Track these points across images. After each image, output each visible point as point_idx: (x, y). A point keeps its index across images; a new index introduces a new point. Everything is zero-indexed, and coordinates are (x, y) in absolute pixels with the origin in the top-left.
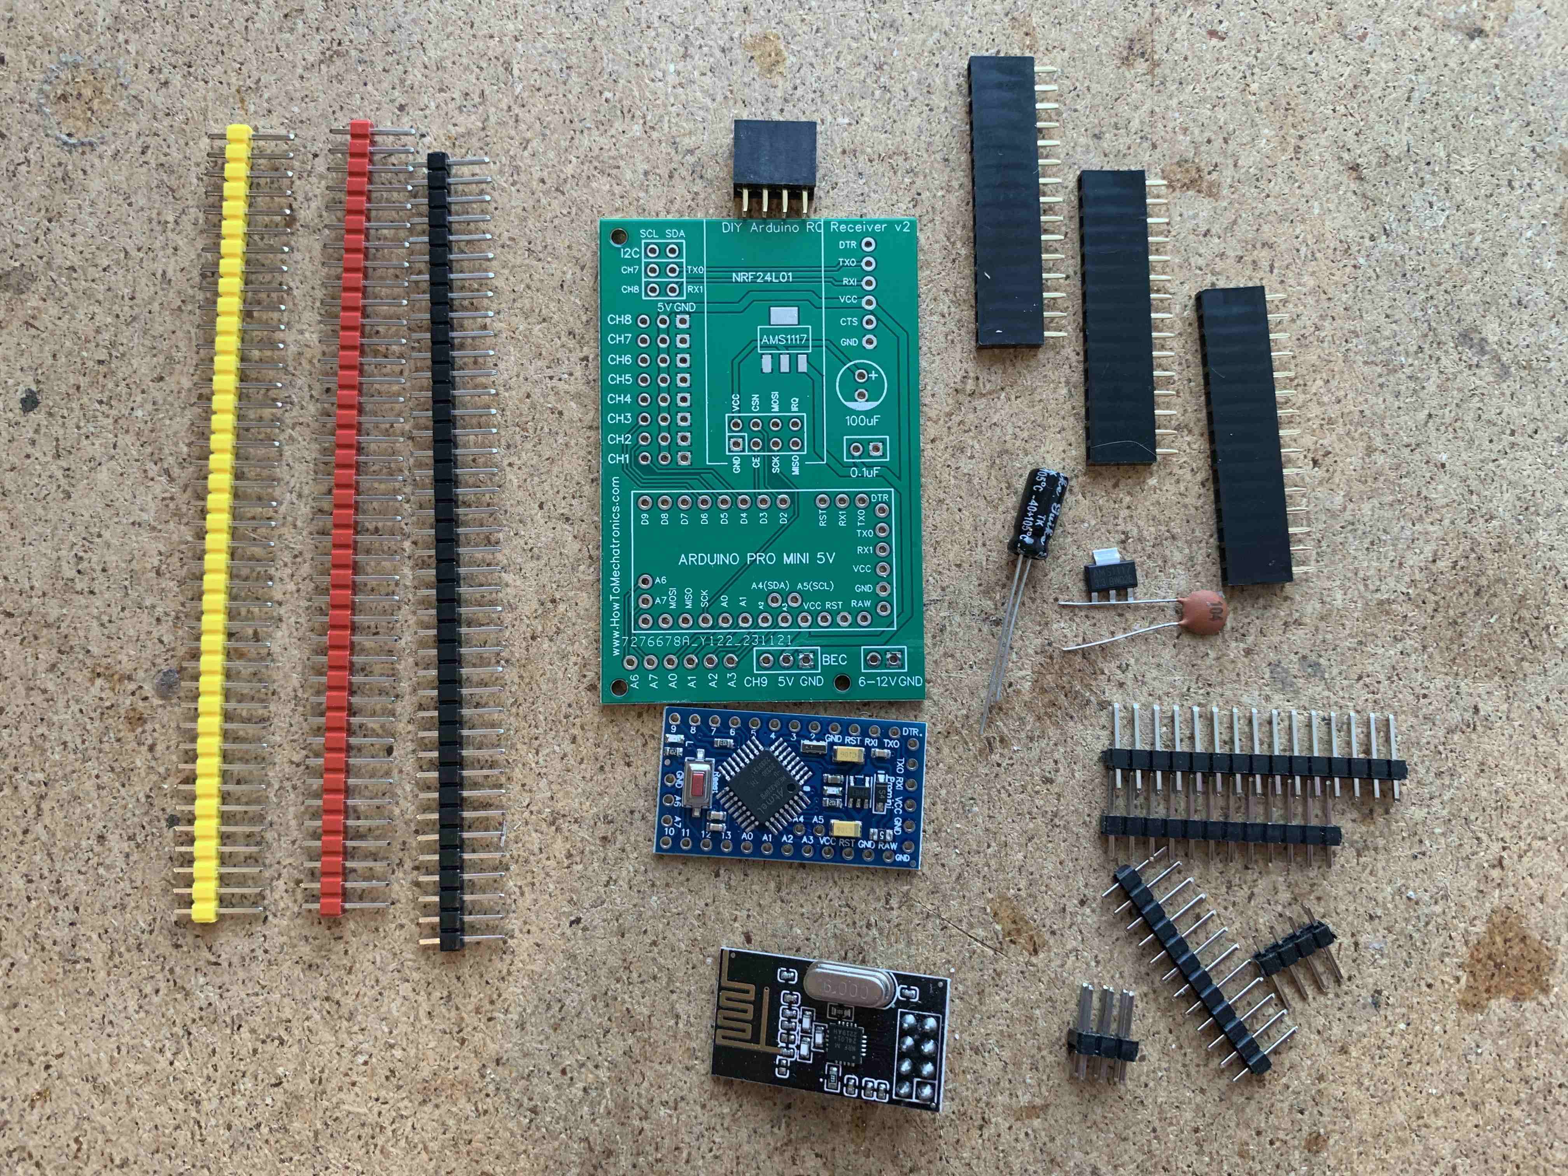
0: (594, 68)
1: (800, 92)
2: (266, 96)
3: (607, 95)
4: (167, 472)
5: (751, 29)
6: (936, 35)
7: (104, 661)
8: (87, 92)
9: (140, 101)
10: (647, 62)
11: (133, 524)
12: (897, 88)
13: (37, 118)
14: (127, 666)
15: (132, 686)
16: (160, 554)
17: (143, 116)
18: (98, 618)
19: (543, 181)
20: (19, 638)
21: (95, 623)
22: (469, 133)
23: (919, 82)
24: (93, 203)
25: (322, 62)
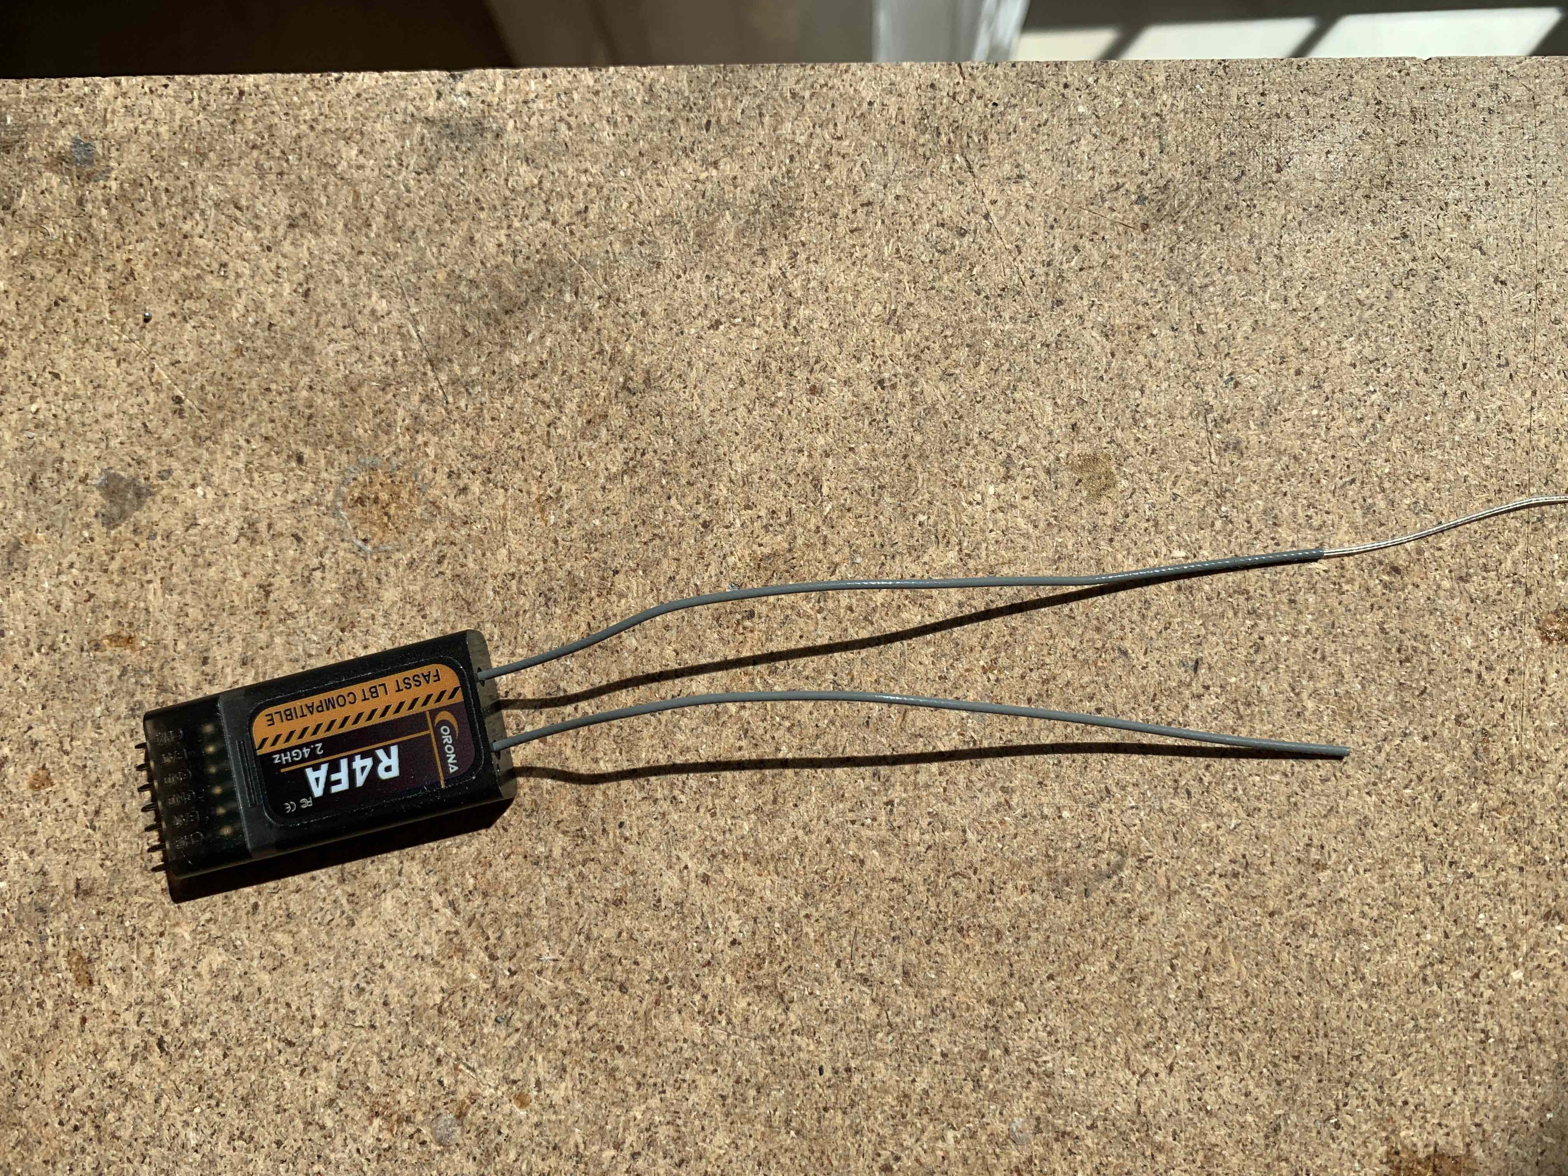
0: (908, 488)
1: (1131, 520)
2: (566, 507)
3: (922, 518)
4: (452, 904)
5: (1078, 448)
6: (1285, 458)
7: (383, 1100)
8: (384, 496)
9: (438, 508)
10: (965, 483)
11: (416, 956)
12: (1239, 518)
13: (333, 521)
14: (406, 1107)
15: (410, 1129)
16: (443, 990)
17: (441, 525)
18: (378, 1055)
19: (850, 609)
20: (298, 1069)
21: (375, 1059)
22: (775, 554)
23: (1265, 512)
24: (386, 614)
25: (624, 472)
